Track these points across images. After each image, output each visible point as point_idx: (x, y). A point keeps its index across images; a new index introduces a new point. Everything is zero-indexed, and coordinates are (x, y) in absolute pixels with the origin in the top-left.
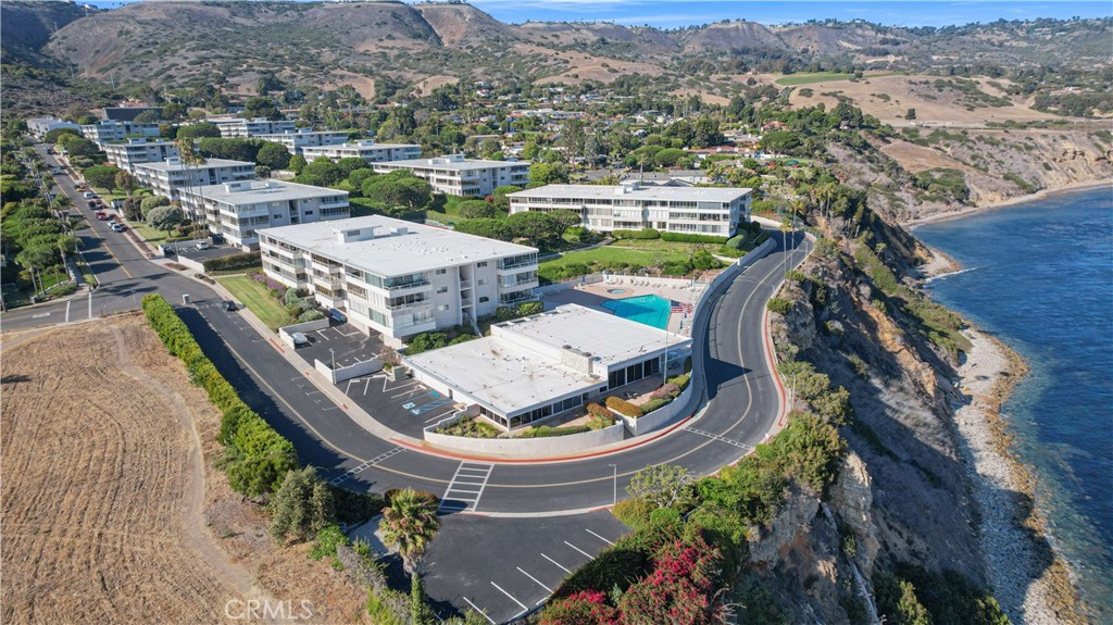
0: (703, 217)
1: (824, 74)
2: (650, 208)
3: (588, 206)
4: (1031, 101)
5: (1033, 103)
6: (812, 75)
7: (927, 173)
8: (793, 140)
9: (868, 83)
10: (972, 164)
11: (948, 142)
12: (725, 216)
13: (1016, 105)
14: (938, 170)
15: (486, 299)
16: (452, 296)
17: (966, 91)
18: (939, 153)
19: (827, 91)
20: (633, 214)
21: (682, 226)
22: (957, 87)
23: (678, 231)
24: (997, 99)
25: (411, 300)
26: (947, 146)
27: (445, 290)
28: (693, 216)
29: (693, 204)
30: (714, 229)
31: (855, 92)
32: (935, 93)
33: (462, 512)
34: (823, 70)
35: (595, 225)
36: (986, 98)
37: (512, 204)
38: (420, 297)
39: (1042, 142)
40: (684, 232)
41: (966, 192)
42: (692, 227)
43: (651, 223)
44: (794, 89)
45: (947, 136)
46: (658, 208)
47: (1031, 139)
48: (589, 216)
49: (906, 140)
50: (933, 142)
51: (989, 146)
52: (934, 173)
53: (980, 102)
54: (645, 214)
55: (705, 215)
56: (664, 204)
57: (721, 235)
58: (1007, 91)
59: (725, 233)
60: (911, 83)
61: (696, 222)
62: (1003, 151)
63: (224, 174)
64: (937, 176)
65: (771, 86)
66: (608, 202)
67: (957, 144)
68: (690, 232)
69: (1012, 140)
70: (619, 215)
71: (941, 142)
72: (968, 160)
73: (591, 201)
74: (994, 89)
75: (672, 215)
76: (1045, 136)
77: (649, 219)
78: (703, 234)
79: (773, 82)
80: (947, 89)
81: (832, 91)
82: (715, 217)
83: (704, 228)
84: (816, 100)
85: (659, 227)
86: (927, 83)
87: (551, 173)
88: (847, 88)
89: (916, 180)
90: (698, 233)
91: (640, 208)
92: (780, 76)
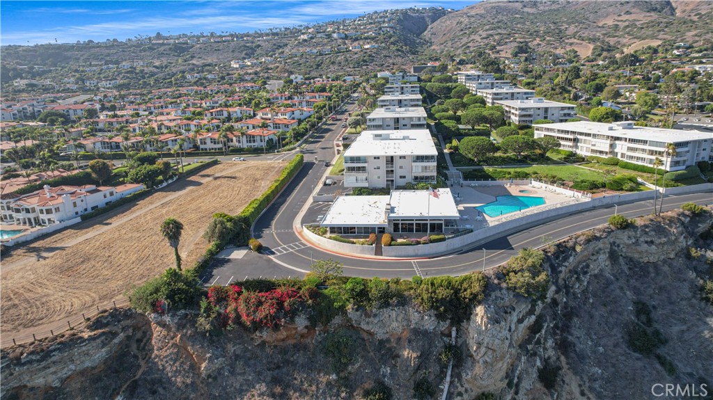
0: (652, 152)
2: (617, 142)
3: (579, 137)
12: (668, 154)
15: (404, 177)
16: (382, 172)
20: (604, 145)
21: (638, 158)
23: (634, 162)
25: (359, 169)
27: (379, 168)
28: (643, 150)
29: (645, 142)
33: (269, 256)
35: (582, 151)
37: (535, 132)
38: (363, 169)
42: (643, 159)
43: (617, 153)
46: (623, 142)
48: (579, 144)
54: (612, 146)
55: (653, 151)
57: (663, 168)
59: (667, 167)
61: (646, 156)
63: (405, 103)
66: (589, 135)
68: (640, 163)
70: (595, 145)
73: (581, 134)
75: (630, 149)
77: (616, 150)
82: (660, 153)
83: (651, 161)
85: (622, 157)
87: (607, 114)
90: (646, 165)
91: (608, 142)
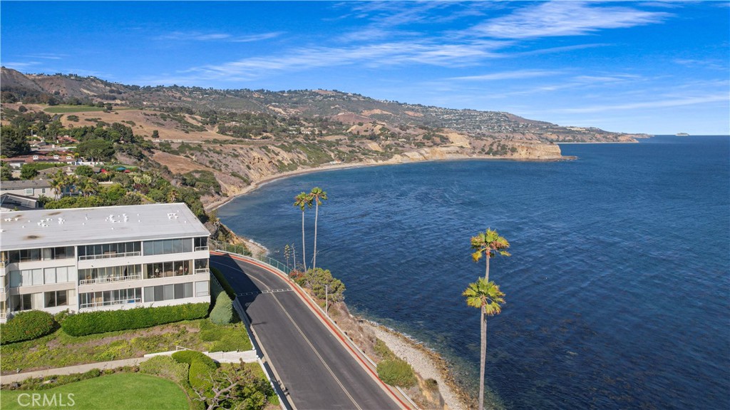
1: (82, 107)
4: (216, 129)
5: (217, 130)
6: (73, 107)
7: (189, 174)
8: (110, 148)
9: (117, 113)
10: (211, 166)
11: (192, 152)
12: (200, 263)
13: (209, 131)
14: (197, 172)
17: (180, 121)
18: (189, 160)
19: (90, 118)
21: (110, 295)
22: (174, 119)
23: (98, 307)
24: (198, 127)
26: (192, 155)
29: (133, 247)
30: (180, 291)
31: (109, 119)
32: (162, 121)
34: (80, 104)
36: (192, 126)
39: (241, 152)
40: (114, 307)
41: (218, 186)
43: (29, 298)
44: (62, 115)
45: (191, 149)
47: (236, 150)
49: (164, 151)
50: (182, 153)
51: (217, 155)
52: (194, 174)
53: (189, 128)
54: (11, 280)
56: (59, 252)
57: (194, 300)
58: (201, 122)
59: (201, 296)
60: (145, 115)
61: (141, 282)
62: (225, 158)
64: (197, 176)
65: (43, 113)
67: (199, 154)
68: (127, 306)
69: (226, 151)
71: (188, 152)
72: (208, 164)
74: (194, 121)
75: (82, 275)
76: (242, 148)
78: (157, 304)
79: (42, 110)
80: (168, 119)
81: (94, 118)
83: (159, 293)
84: (82, 123)
85: (50, 304)
86: (155, 115)
88: (103, 116)
89: (185, 180)
90: (147, 305)
92: (47, 106)
